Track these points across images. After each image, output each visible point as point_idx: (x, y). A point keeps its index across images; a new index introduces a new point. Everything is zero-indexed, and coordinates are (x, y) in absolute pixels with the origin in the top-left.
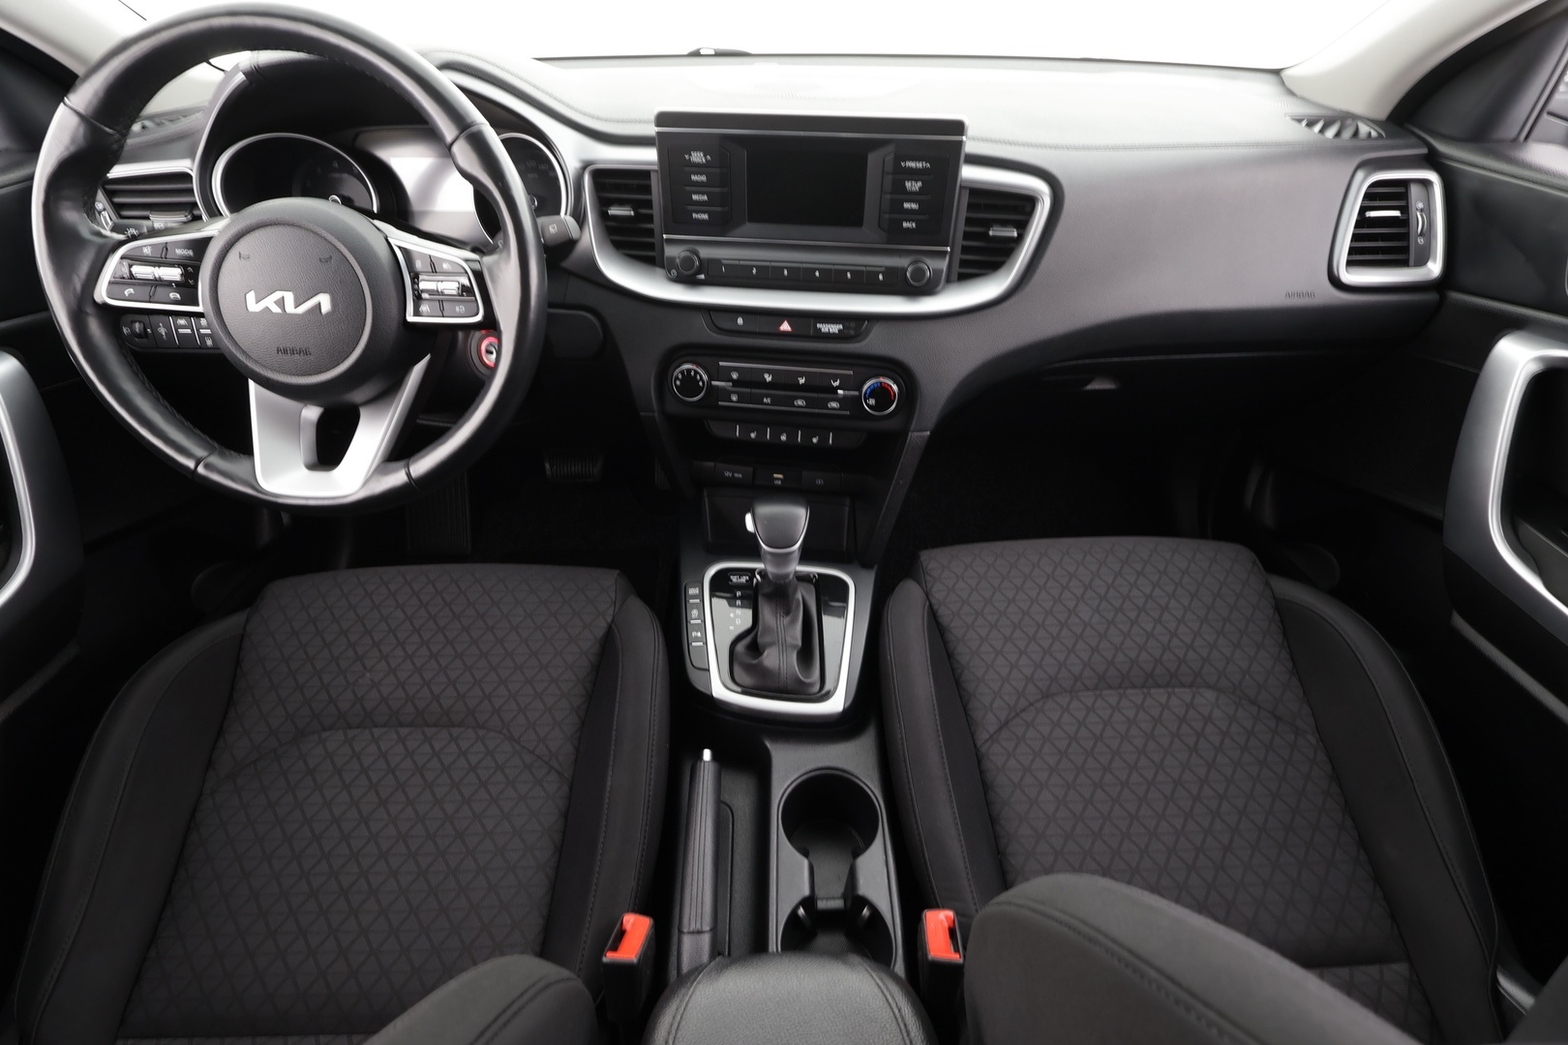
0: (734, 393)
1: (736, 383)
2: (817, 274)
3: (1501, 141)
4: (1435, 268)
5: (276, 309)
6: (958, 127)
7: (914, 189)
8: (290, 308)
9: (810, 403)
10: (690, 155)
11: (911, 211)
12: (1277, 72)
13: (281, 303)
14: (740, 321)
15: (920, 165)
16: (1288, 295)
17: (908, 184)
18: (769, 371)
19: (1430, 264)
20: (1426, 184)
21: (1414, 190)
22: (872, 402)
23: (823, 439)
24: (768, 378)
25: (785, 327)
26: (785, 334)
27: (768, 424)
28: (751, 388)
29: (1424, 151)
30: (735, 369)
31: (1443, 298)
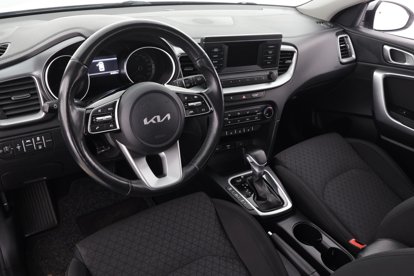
0: (229, 121)
1: (229, 118)
2: (248, 80)
3: (356, 27)
4: (354, 56)
5: (154, 122)
6: (280, 36)
7: (270, 53)
8: (159, 120)
9: (251, 119)
10: (214, 50)
11: (270, 59)
12: (295, 7)
13: (156, 120)
14: (231, 98)
15: (272, 47)
16: (335, 67)
17: (269, 52)
18: (239, 112)
19: (353, 56)
20: (347, 37)
21: (345, 39)
22: (267, 114)
23: (251, 129)
24: (239, 114)
25: (244, 97)
26: (244, 99)
27: (235, 129)
28: (234, 118)
29: (343, 29)
30: (229, 113)
31: (357, 63)
